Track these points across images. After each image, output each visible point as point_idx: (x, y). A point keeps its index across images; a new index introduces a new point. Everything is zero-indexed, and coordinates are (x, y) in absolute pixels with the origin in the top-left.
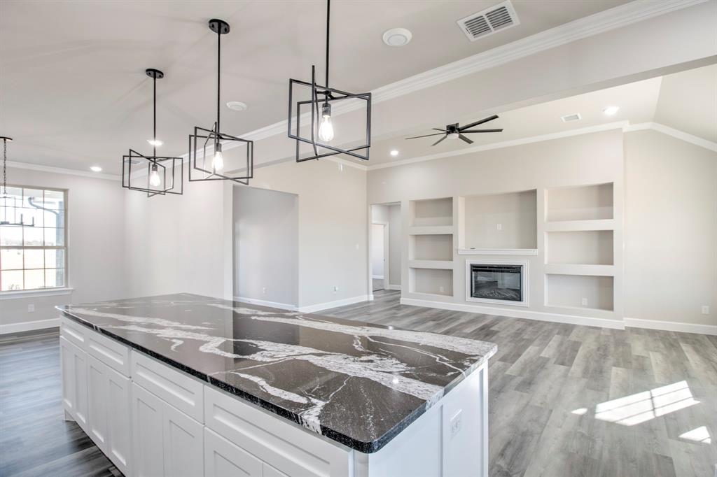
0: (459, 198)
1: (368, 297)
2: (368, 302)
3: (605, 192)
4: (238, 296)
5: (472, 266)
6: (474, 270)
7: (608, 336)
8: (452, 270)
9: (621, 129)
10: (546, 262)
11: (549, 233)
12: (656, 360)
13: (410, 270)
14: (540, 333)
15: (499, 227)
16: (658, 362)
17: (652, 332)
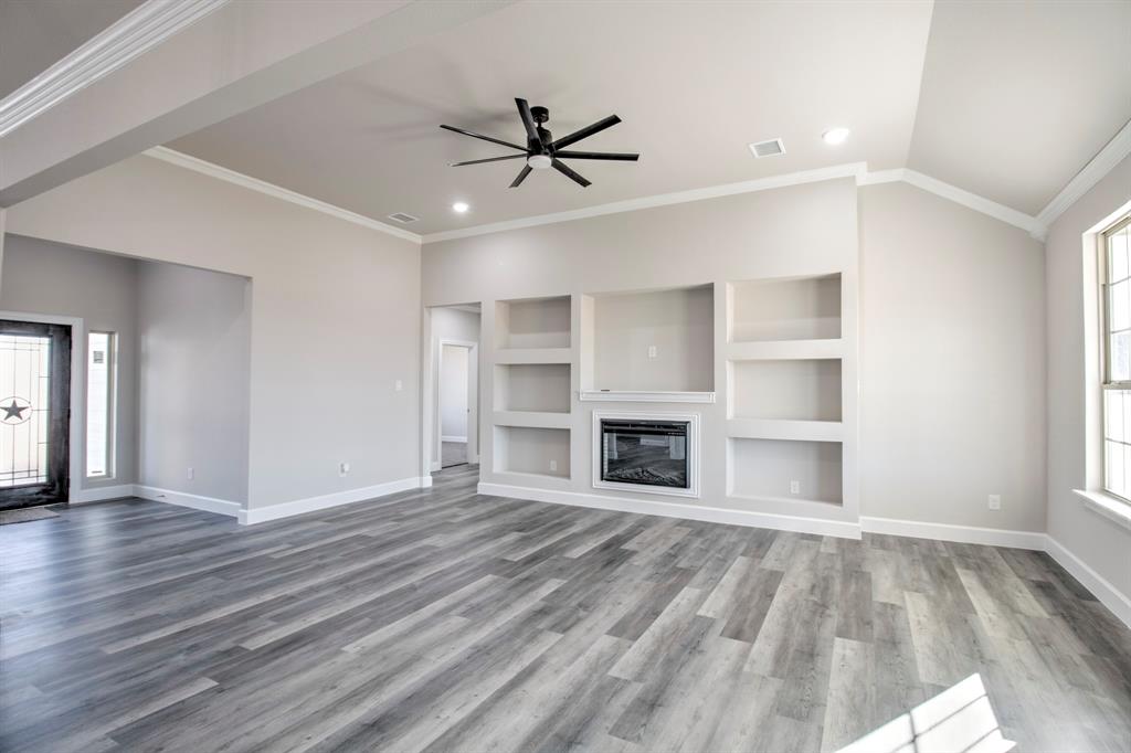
0: (583, 297)
1: (421, 481)
2: (421, 490)
3: (828, 289)
4: (143, 484)
5: (604, 423)
6: (606, 431)
7: (832, 555)
8: (569, 430)
9: (853, 178)
10: (730, 414)
11: (738, 363)
12: (918, 614)
13: (494, 429)
14: (712, 552)
15: (653, 352)
16: (922, 618)
17: (907, 544)
